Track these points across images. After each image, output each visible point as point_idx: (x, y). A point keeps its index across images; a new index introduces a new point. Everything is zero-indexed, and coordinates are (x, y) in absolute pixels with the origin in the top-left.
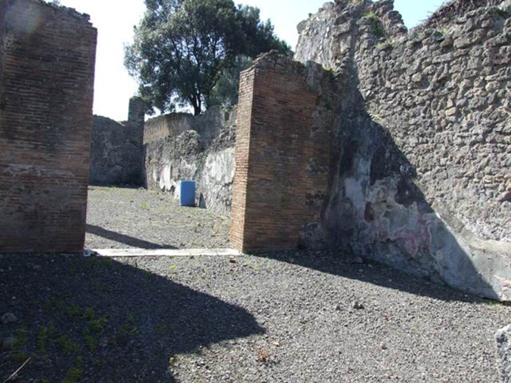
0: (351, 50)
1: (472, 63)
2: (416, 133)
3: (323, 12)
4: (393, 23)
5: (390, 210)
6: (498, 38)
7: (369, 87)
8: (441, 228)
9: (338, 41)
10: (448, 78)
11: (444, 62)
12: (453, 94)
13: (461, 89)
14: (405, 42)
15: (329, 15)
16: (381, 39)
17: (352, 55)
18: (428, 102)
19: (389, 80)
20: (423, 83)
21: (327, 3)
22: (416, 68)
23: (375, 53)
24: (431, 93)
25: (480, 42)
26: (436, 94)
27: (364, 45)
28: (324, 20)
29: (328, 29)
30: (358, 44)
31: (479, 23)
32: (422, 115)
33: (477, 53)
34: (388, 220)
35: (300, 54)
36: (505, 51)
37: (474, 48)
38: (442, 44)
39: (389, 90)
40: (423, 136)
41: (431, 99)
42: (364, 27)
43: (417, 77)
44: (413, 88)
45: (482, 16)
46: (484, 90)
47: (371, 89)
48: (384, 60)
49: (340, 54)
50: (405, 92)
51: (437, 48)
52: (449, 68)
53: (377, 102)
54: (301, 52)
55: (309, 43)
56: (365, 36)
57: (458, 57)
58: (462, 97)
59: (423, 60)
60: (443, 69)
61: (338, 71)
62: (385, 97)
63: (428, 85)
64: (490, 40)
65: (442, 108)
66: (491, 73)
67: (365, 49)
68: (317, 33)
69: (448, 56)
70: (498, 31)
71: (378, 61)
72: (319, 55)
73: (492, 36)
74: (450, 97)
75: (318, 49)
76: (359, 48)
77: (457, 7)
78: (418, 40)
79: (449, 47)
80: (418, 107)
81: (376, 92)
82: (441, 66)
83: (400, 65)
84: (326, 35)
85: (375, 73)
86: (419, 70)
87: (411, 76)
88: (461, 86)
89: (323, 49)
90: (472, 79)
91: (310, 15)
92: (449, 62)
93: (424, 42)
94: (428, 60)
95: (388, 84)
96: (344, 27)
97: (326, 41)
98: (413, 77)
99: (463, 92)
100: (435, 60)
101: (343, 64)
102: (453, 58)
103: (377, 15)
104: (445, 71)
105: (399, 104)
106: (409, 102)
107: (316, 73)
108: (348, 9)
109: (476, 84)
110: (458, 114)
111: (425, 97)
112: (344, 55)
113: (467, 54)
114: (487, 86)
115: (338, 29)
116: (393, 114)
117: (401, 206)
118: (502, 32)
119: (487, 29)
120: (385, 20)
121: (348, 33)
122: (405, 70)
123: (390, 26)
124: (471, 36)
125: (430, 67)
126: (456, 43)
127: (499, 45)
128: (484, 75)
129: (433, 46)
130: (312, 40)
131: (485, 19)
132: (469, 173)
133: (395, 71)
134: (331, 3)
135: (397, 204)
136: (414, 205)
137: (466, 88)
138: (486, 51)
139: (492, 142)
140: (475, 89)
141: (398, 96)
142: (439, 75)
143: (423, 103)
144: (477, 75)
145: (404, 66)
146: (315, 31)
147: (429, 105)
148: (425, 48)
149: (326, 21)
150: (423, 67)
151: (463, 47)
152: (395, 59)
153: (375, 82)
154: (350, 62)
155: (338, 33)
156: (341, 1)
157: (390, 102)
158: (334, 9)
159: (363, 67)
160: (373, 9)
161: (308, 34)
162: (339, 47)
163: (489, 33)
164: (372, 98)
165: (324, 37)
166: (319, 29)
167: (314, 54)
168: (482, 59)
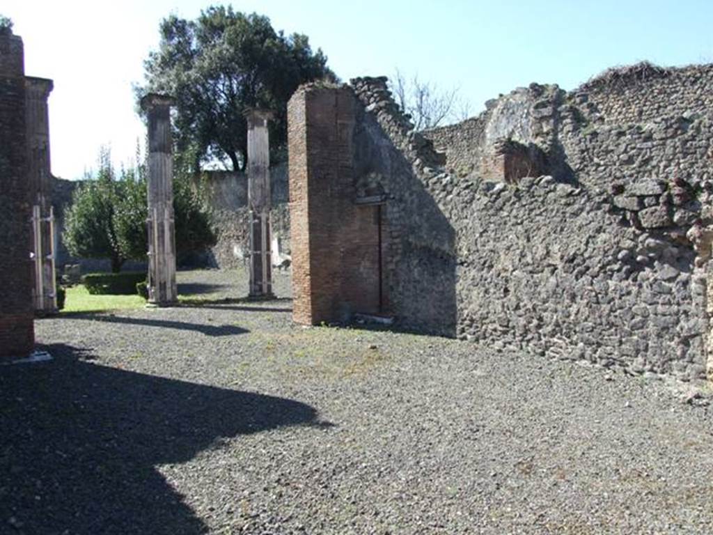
0: (555, 131)
1: (669, 150)
3: (518, 95)
4: (591, 112)
6: (686, 136)
7: (579, 161)
9: (539, 123)
10: (651, 158)
11: (647, 148)
12: (656, 170)
13: (662, 168)
14: (610, 131)
15: (525, 99)
16: (584, 124)
17: (556, 135)
18: (635, 175)
19: (598, 157)
20: (630, 161)
21: (521, 88)
22: (622, 150)
23: (581, 135)
24: (637, 169)
25: (672, 137)
26: (642, 169)
27: (569, 127)
28: (520, 102)
29: (526, 111)
30: (561, 126)
31: (671, 124)
33: (672, 144)
35: (494, 130)
36: (691, 145)
37: (669, 140)
38: (643, 135)
39: (598, 165)
41: (638, 172)
42: (566, 114)
43: (624, 157)
44: (620, 165)
45: (673, 121)
46: (679, 168)
47: (581, 163)
48: (591, 141)
49: (543, 134)
50: (615, 167)
51: (639, 138)
52: (651, 152)
53: (588, 173)
54: (496, 127)
55: (504, 121)
56: (568, 121)
57: (657, 146)
58: (663, 172)
59: (627, 145)
60: (646, 153)
61: (547, 148)
62: (596, 170)
63: (633, 163)
64: (680, 137)
66: (684, 158)
67: (569, 131)
68: (513, 113)
69: (649, 144)
70: (685, 132)
71: (585, 142)
72: (516, 132)
73: (682, 134)
74: (653, 173)
75: (515, 126)
76: (562, 130)
78: (622, 130)
79: (649, 138)
81: (586, 166)
82: (644, 151)
83: (607, 147)
84: (524, 116)
85: (583, 152)
86: (625, 151)
87: (618, 156)
88: (662, 165)
89: (521, 127)
90: (670, 161)
91: (501, 95)
92: (650, 149)
93: (628, 132)
94: (633, 145)
95: (596, 160)
96: (547, 111)
97: (524, 121)
98: (621, 156)
99: (664, 169)
100: (638, 146)
101: (549, 143)
102: (653, 146)
103: (574, 102)
104: (648, 154)
105: (610, 175)
106: (618, 174)
108: (547, 97)
109: (673, 164)
111: (633, 172)
112: (548, 134)
113: (664, 144)
114: (681, 166)
115: (539, 112)
116: (605, 182)
119: (677, 129)
120: (583, 108)
121: (550, 117)
122: (612, 151)
123: (589, 114)
124: (666, 132)
125: (635, 151)
126: (654, 136)
127: (687, 141)
128: (679, 159)
129: (634, 136)
130: (507, 118)
131: (676, 122)
133: (603, 151)
134: (526, 89)
137: (666, 167)
138: (678, 144)
140: (672, 168)
141: (608, 170)
142: (643, 157)
143: (631, 176)
144: (673, 159)
145: (611, 148)
146: (511, 111)
147: (637, 177)
148: (629, 137)
149: (522, 103)
150: (628, 149)
151: (661, 139)
152: (602, 142)
153: (584, 159)
154: (555, 140)
155: (540, 116)
156: (537, 90)
157: (601, 174)
158: (530, 94)
159: (569, 145)
160: (570, 98)
161: (502, 113)
162: (542, 127)
163: (679, 132)
164: (582, 170)
165: (522, 117)
166: (515, 109)
167: (511, 130)
168: (676, 149)
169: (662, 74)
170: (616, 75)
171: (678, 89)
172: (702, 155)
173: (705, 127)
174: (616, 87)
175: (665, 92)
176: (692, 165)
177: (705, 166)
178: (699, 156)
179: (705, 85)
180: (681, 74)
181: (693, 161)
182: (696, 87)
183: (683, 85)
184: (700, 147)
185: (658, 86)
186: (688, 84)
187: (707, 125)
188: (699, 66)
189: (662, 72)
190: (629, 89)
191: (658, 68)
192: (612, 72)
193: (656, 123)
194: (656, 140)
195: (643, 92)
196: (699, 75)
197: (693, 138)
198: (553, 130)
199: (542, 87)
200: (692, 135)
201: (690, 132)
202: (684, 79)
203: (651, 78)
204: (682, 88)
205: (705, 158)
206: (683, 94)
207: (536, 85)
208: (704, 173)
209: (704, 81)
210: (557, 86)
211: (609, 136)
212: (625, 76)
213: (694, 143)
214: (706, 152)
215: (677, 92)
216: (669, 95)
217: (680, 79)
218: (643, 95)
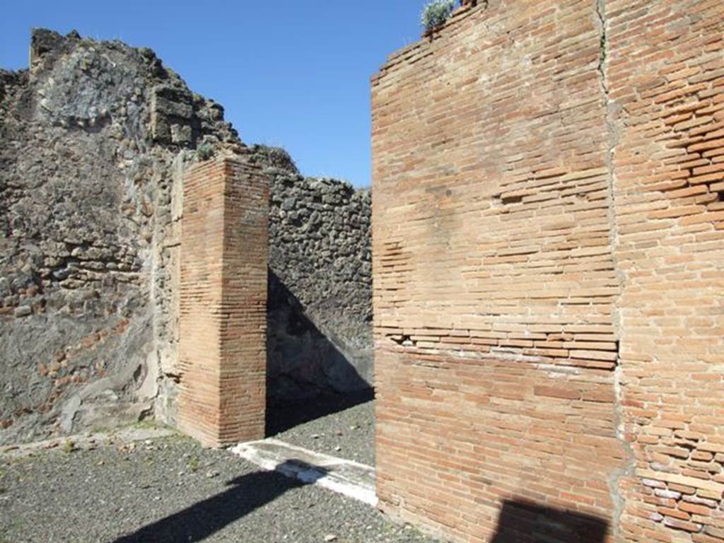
1: (338, 219)
2: (298, 267)
5: (281, 343)
8: (332, 349)
9: (168, 123)
10: (321, 224)
11: (318, 210)
12: (326, 239)
13: (332, 238)
14: (276, 175)
18: (305, 242)
20: (299, 221)
22: (290, 205)
24: (307, 234)
25: (340, 204)
26: (312, 235)
28: (126, 70)
32: (301, 251)
33: (340, 213)
34: (280, 354)
36: (356, 218)
37: (338, 208)
38: (312, 193)
40: (304, 271)
41: (309, 238)
43: (292, 215)
44: (288, 224)
46: (347, 242)
50: (281, 226)
51: (309, 195)
52: (322, 217)
57: (327, 210)
58: (334, 244)
59: (296, 200)
60: (317, 216)
63: (303, 225)
64: (346, 207)
65: (319, 249)
66: (350, 231)
69: (319, 206)
73: (347, 204)
74: (324, 241)
78: (289, 179)
79: (319, 198)
80: (297, 243)
82: (314, 213)
86: (294, 208)
87: (286, 211)
88: (332, 234)
90: (339, 232)
92: (321, 212)
93: (295, 183)
94: (302, 203)
96: (181, 109)
98: (289, 213)
99: (334, 240)
100: (308, 205)
102: (324, 210)
109: (341, 236)
110: (331, 257)
111: (303, 236)
113: (333, 210)
114: (349, 240)
115: (170, 106)
117: (294, 338)
121: (186, 120)
124: (335, 197)
125: (305, 210)
126: (324, 198)
127: (352, 213)
128: (346, 231)
132: (344, 303)
135: (289, 336)
136: (308, 334)
138: (345, 214)
139: (357, 281)
140: (341, 240)
141: (273, 228)
142: (313, 220)
143: (301, 241)
145: (276, 198)
147: (307, 244)
150: (297, 206)
151: (331, 204)
155: (169, 111)
162: (169, 132)
163: (345, 201)
178: (362, 232)
184: (363, 223)
193: (326, 183)
194: (325, 203)
197: (357, 211)
198: (189, 144)
211: (275, 180)
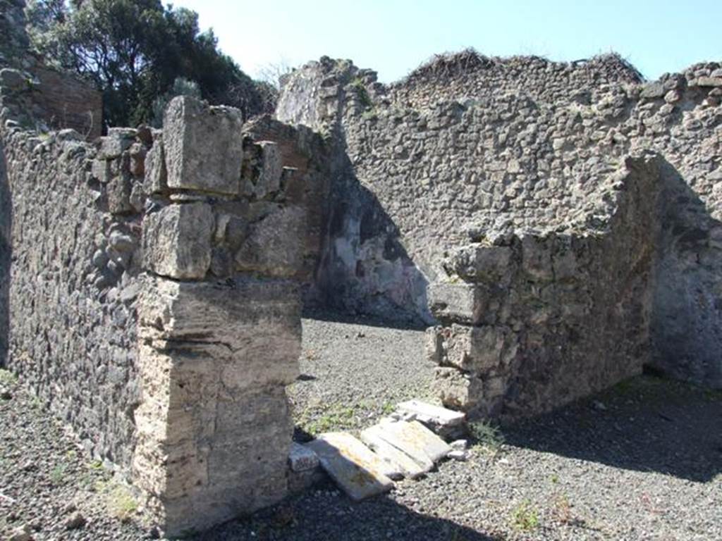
0: (339, 115)
1: (441, 144)
2: (400, 197)
3: (309, 70)
4: (378, 94)
5: (379, 266)
6: (458, 127)
7: (357, 152)
8: (420, 278)
9: (325, 104)
10: (423, 153)
11: (420, 140)
12: (428, 167)
13: (433, 164)
14: (388, 116)
15: (315, 75)
16: (367, 108)
17: (339, 120)
18: (408, 172)
19: (376, 148)
20: (404, 155)
21: (312, 62)
22: (398, 140)
23: (362, 121)
24: (411, 165)
25: (446, 127)
26: (414, 165)
27: (351, 111)
28: (309, 78)
29: (314, 89)
30: (345, 109)
31: (446, 111)
32: (404, 182)
33: (444, 136)
34: (376, 275)
36: (463, 137)
37: (442, 131)
38: (418, 123)
39: (375, 158)
40: (404, 200)
41: (410, 170)
42: (351, 94)
43: (399, 149)
44: (395, 159)
45: (447, 107)
46: (449, 166)
47: (359, 155)
48: (370, 129)
49: (327, 117)
50: (389, 161)
51: (415, 126)
52: (424, 145)
53: (365, 168)
54: (285, 107)
55: (293, 100)
56: (352, 103)
57: (431, 137)
58: (434, 171)
59: (403, 135)
60: (419, 145)
61: (327, 134)
62: (372, 164)
63: (408, 157)
64: (453, 127)
65: (419, 177)
66: (455, 153)
67: (352, 116)
68: (302, 91)
69: (423, 134)
70: (458, 121)
71: (365, 129)
72: (304, 113)
73: (455, 124)
74: (425, 169)
75: (303, 107)
76: (346, 114)
77: (434, 70)
78: (399, 116)
79: (423, 128)
80: (401, 175)
81: (364, 158)
82: (417, 143)
83: (385, 136)
84: (312, 95)
85: (362, 140)
86: (401, 143)
87: (394, 147)
88: (433, 161)
89: (309, 108)
90: (441, 156)
91: (293, 70)
92: (424, 140)
93: (405, 118)
94: (408, 135)
95: (374, 152)
96: (332, 91)
97: (312, 101)
98: (397, 148)
99: (435, 166)
100: (413, 137)
101: (331, 128)
102: (427, 137)
103: (363, 82)
104: (421, 147)
105: (384, 171)
106: (392, 170)
107: (306, 136)
108: (334, 73)
109: (444, 161)
110: (431, 184)
111: (406, 167)
112: (332, 118)
113: (437, 135)
114: (452, 163)
115: (325, 91)
116: (380, 179)
117: (388, 262)
118: (460, 122)
119: (451, 117)
120: (370, 89)
121: (336, 97)
122: (389, 141)
123: (375, 97)
124: (439, 121)
125: (409, 142)
126: (430, 125)
127: (459, 132)
128: (449, 154)
129: (411, 124)
130: (296, 97)
131: (449, 109)
132: (440, 232)
133: (380, 141)
134: (317, 63)
135: (384, 261)
136: (399, 260)
137: (437, 163)
138: (450, 135)
139: (456, 207)
140: (443, 165)
141: (383, 164)
142: (416, 150)
143: (404, 173)
144: (444, 154)
145: (388, 137)
146: (300, 89)
147: (409, 175)
148: (405, 124)
149: (311, 80)
150: (404, 141)
151: (434, 129)
152: (380, 129)
153: (362, 149)
154: (337, 126)
155: (325, 96)
156: (327, 63)
157: (377, 169)
158: (320, 69)
159: (350, 133)
160: (359, 77)
161: (292, 90)
162: (326, 110)
163: (452, 121)
164: (360, 163)
165: (310, 96)
166: (304, 87)
167: (298, 111)
168: (447, 141)
169: (487, 64)
170: (442, 62)
171: (500, 82)
172: (472, 151)
173: (476, 116)
174: (442, 76)
175: (488, 86)
176: (462, 161)
177: (473, 165)
178: (468, 152)
179: (526, 79)
180: (505, 66)
181: (463, 157)
182: (517, 81)
183: (505, 79)
184: (470, 141)
185: (482, 78)
186: (510, 77)
187: (479, 114)
188: (522, 57)
189: (485, 61)
190: (454, 80)
191: (483, 57)
192: (437, 59)
193: (431, 109)
194: (429, 130)
195: (467, 84)
196: (520, 68)
197: (465, 129)
198: (337, 113)
199: (332, 61)
200: (464, 126)
201: (463, 121)
202: (506, 71)
203: (476, 68)
204: (505, 82)
205: (474, 155)
206: (504, 88)
207: (327, 58)
208: (472, 173)
209: (525, 75)
210: (351, 62)
211: (388, 121)
212: (451, 65)
213: (465, 135)
214: (476, 147)
215: (499, 86)
216: (491, 89)
217: (503, 71)
218: (467, 87)
